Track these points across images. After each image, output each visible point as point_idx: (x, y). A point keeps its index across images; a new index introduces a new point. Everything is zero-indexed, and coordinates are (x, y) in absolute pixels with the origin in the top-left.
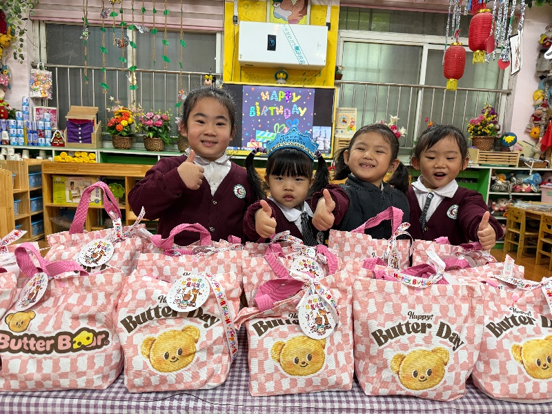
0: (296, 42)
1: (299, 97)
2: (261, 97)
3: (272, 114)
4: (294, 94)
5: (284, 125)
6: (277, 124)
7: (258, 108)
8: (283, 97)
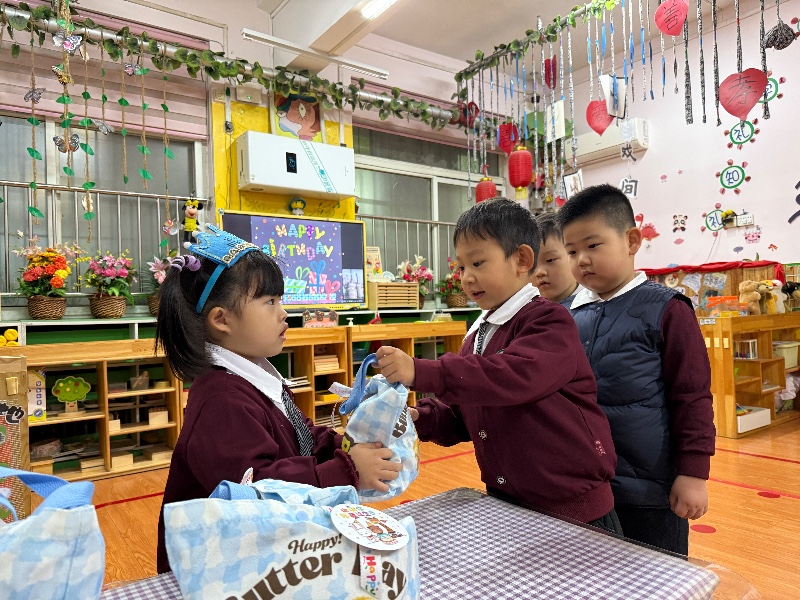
0: (320, 164)
1: (323, 233)
2: (276, 232)
3: (292, 254)
4: (317, 229)
5: (307, 269)
6: (300, 268)
7: (273, 246)
8: (304, 232)
